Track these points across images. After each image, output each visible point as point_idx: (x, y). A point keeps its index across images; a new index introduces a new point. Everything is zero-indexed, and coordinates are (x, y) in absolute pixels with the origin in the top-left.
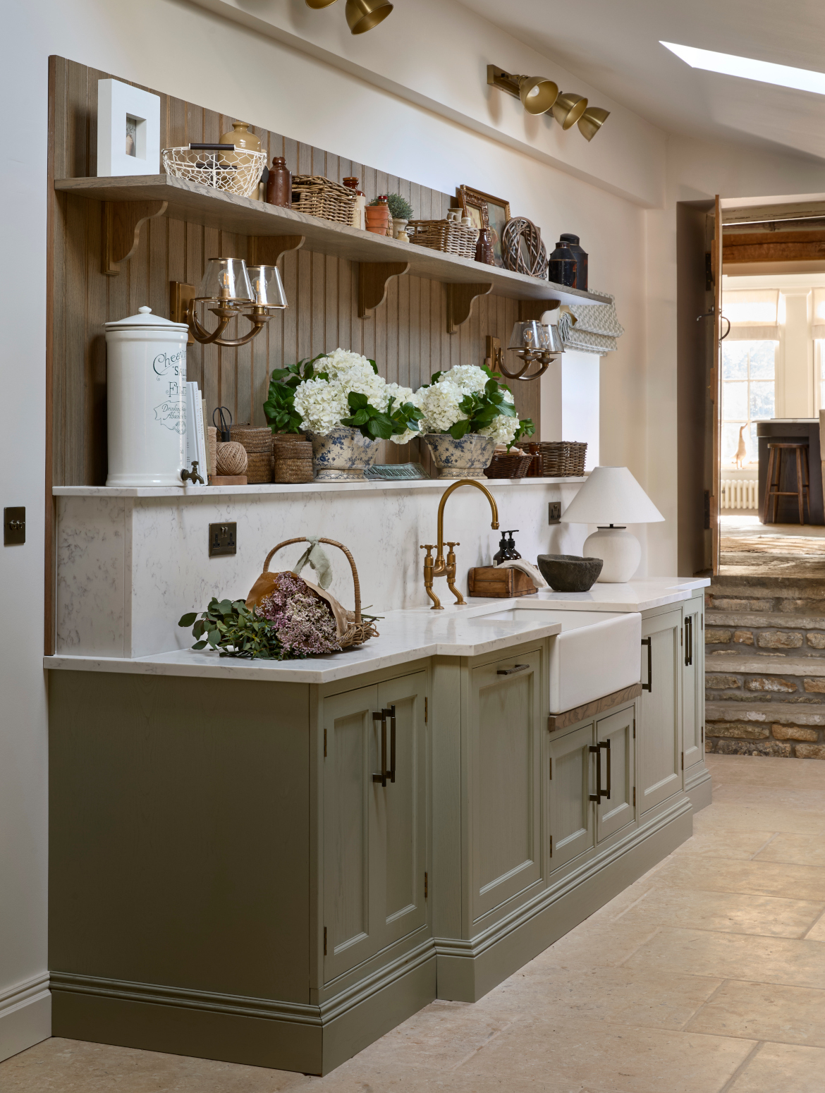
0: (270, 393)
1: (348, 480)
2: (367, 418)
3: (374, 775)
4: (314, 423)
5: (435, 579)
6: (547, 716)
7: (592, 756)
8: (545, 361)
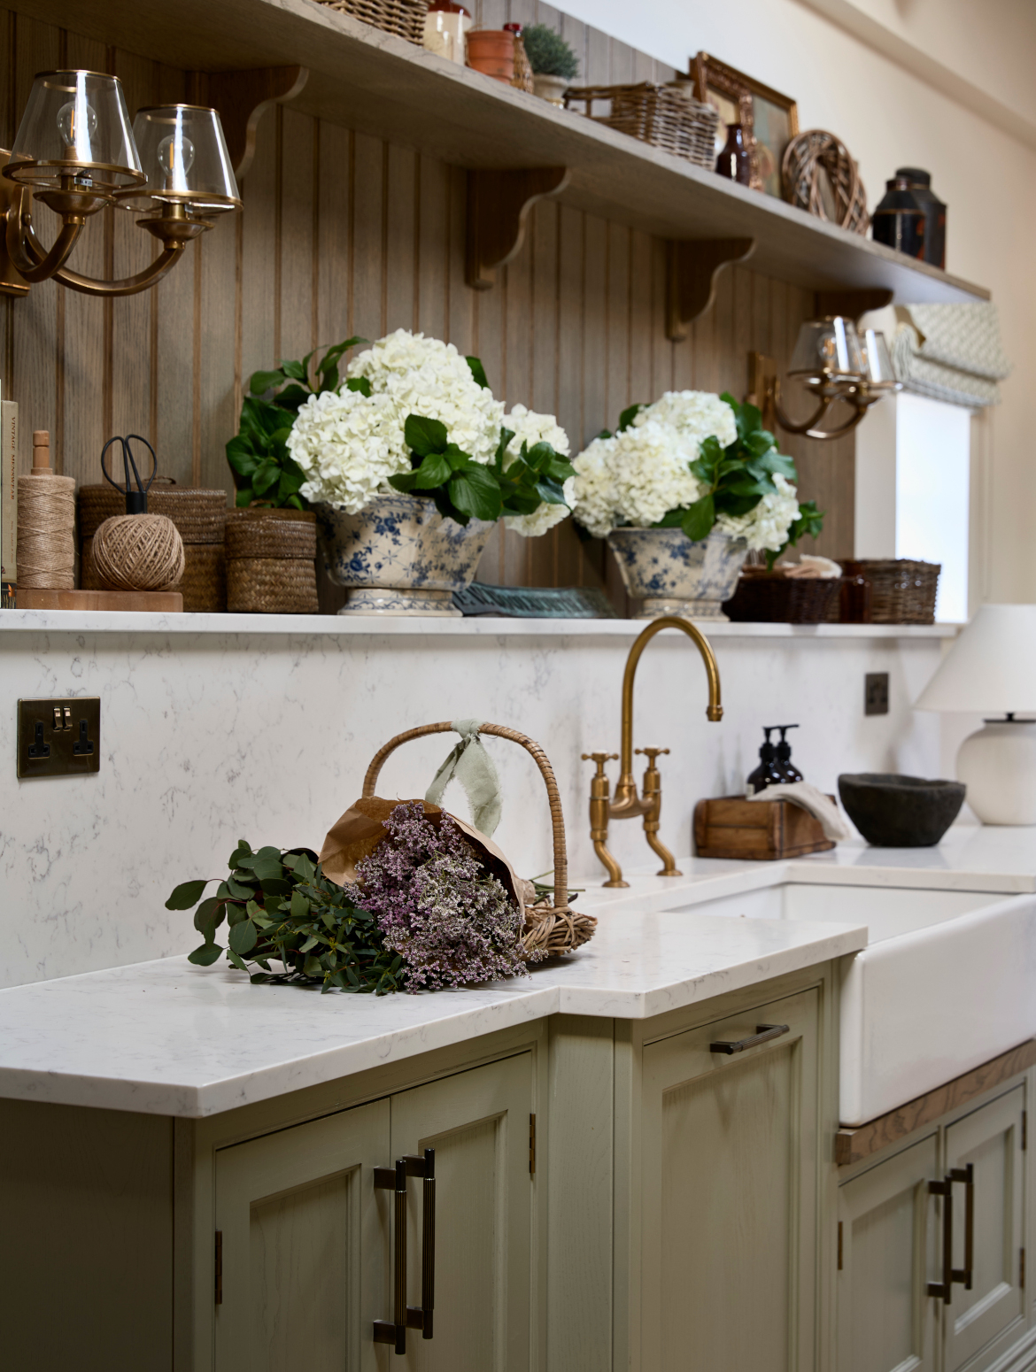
0: (243, 422)
1: (411, 611)
2: (447, 474)
3: (376, 1325)
4: (332, 485)
5: (614, 824)
6: (832, 1131)
7: (931, 1203)
8: (862, 400)
